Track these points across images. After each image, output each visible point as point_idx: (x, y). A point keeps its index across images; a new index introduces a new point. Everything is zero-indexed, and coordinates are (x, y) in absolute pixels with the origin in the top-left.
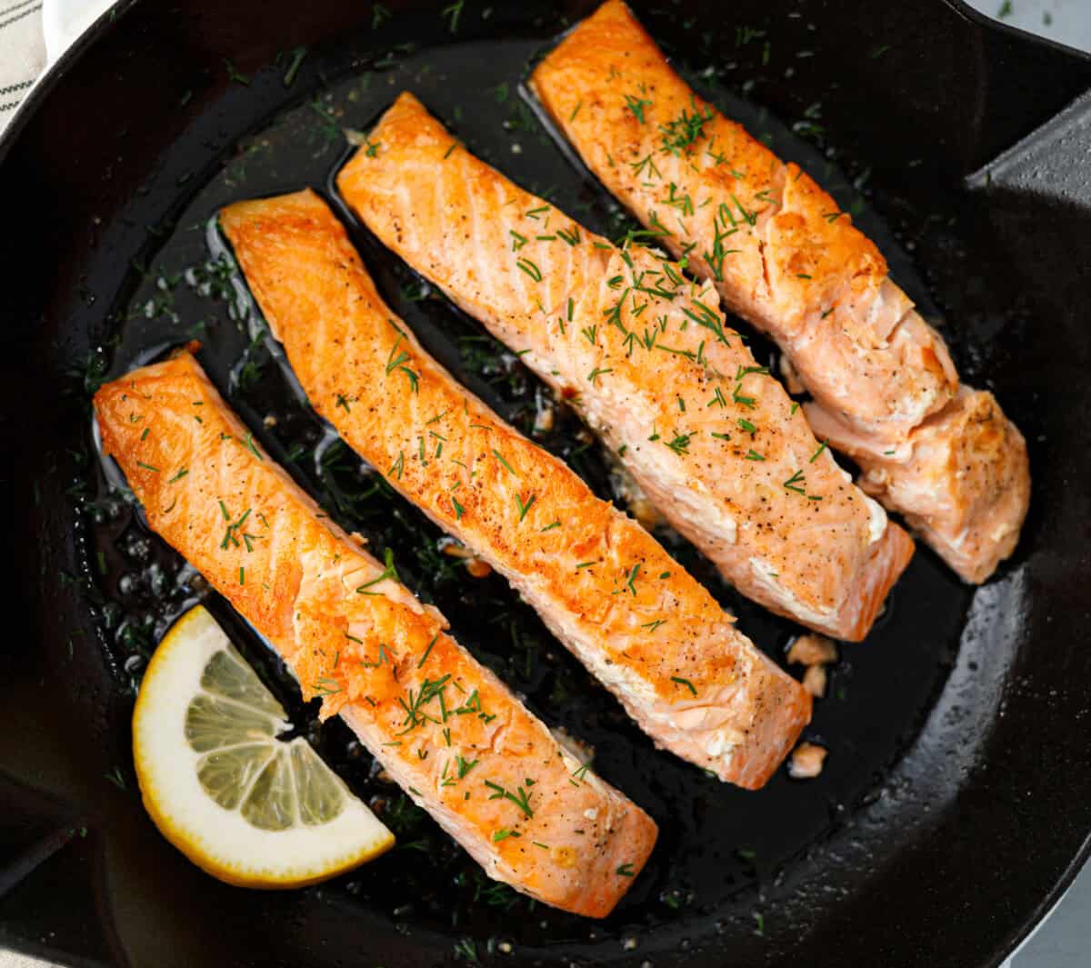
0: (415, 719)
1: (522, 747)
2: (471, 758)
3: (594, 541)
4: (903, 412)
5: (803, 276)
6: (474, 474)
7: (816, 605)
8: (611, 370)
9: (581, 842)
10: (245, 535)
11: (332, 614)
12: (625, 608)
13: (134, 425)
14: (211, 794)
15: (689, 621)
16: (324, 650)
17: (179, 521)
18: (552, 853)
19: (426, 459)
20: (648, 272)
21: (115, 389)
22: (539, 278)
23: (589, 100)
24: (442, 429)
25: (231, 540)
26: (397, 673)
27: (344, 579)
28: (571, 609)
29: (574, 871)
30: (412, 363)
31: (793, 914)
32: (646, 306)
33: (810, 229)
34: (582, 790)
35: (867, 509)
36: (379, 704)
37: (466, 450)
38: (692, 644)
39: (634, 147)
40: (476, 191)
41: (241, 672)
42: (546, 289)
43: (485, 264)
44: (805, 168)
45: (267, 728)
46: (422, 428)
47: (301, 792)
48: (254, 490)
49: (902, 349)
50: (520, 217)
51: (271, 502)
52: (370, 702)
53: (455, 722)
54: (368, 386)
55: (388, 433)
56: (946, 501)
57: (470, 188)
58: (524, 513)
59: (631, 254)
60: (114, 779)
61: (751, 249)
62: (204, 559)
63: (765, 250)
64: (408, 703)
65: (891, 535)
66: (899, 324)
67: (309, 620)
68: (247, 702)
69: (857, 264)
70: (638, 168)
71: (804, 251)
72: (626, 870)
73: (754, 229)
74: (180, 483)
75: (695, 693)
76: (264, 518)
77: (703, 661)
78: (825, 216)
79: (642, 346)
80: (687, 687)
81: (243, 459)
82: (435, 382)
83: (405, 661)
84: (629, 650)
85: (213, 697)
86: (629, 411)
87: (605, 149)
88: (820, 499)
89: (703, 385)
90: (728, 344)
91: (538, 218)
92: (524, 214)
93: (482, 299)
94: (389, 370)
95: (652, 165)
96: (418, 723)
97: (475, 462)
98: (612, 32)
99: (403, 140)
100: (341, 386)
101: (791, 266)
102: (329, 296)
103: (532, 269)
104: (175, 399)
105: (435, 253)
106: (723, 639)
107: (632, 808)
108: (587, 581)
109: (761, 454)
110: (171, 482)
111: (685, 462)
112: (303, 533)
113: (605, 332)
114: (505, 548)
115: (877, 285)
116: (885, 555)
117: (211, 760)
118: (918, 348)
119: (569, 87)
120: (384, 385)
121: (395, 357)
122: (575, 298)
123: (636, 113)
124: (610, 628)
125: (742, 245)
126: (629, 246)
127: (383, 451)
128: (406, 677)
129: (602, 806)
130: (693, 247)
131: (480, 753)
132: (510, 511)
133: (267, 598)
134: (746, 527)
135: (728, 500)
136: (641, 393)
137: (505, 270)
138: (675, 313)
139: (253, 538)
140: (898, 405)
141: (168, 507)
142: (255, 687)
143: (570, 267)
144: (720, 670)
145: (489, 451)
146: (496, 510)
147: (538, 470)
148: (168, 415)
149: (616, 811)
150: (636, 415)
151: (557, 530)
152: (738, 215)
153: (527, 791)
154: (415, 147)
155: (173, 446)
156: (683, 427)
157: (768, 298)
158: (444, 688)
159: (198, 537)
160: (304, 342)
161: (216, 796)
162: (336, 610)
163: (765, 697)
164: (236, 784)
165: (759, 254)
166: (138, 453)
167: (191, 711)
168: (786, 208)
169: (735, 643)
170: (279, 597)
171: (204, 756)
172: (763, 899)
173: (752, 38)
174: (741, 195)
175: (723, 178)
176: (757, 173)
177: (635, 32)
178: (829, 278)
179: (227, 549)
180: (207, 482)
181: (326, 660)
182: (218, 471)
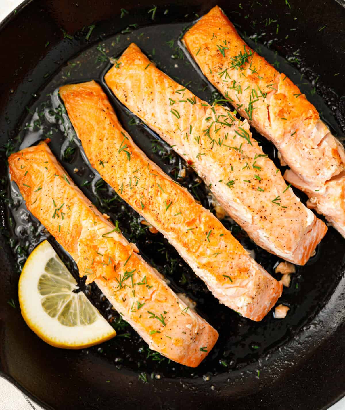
0: (121, 286)
1: (163, 299)
2: (143, 302)
3: (194, 220)
4: (323, 174)
5: (284, 119)
6: (149, 193)
7: (283, 250)
8: (205, 154)
9: (185, 337)
10: (62, 213)
11: (92, 244)
12: (206, 247)
13: (22, 170)
14: (46, 311)
15: (231, 253)
16: (88, 257)
17: (38, 207)
18: (173, 340)
19: (132, 186)
20: (221, 116)
21: (16, 156)
22: (179, 117)
23: (204, 47)
24: (139, 175)
25: (56, 215)
26: (115, 268)
27: (98, 231)
28: (184, 247)
29: (182, 348)
30: (128, 149)
31: (271, 371)
32: (220, 129)
33: (288, 100)
34: (186, 317)
35: (306, 213)
36: (109, 279)
37: (147, 183)
38: (232, 262)
39: (220, 66)
40: (157, 83)
41: (60, 266)
42: (181, 121)
43: (159, 111)
44: (288, 76)
45: (69, 288)
46: (130, 174)
47: (81, 312)
48: (66, 196)
49: (324, 149)
50: (173, 93)
51: (72, 201)
52: (104, 279)
53: (137, 287)
54: (111, 158)
55: (118, 176)
56: (338, 210)
57: (154, 81)
58: (167, 208)
59: (215, 109)
60: (11, 304)
61: (264, 107)
62: (46, 222)
63: (269, 108)
64: (119, 280)
65: (317, 224)
66: (323, 139)
67: (83, 246)
68: (62, 277)
69: (306, 114)
70: (221, 74)
71: (285, 108)
72: (204, 349)
73: (265, 99)
74: (39, 192)
75: (232, 281)
76: (69, 207)
77: (236, 269)
78: (294, 95)
79: (218, 145)
80: (229, 279)
81: (63, 184)
82: (137, 156)
83: (119, 264)
84: (206, 263)
85: (49, 275)
86: (212, 170)
87: (209, 67)
88: (286, 207)
89: (241, 161)
90: (252, 145)
91: (180, 93)
92: (175, 92)
93: (157, 125)
94: (119, 152)
95: (227, 73)
96: (123, 287)
97: (150, 188)
98: (215, 20)
99: (129, 62)
100: (102, 157)
101: (279, 115)
102: (98, 123)
103: (176, 114)
104: (38, 160)
105: (140, 106)
106: (244, 261)
108: (191, 236)
109: (263, 189)
110: (35, 192)
111: (232, 191)
112: (83, 213)
113: (203, 139)
114: (160, 222)
115: (314, 123)
116: (314, 231)
117: (48, 299)
118: (331, 149)
119: (197, 42)
120: (118, 157)
121: (122, 146)
122: (193, 125)
123: (222, 53)
124: (199, 255)
125: (260, 106)
126: (215, 105)
127: (116, 182)
128: (119, 270)
129: (194, 323)
130: (241, 106)
131: (146, 300)
132: (163, 207)
133: (68, 237)
134: (255, 218)
135: (249, 207)
136: (216, 163)
137: (166, 113)
138: (231, 132)
139: (64, 214)
140: (321, 171)
141: (34, 201)
142: (65, 272)
143: (191, 113)
144: (242, 273)
145: (156, 184)
146: (157, 207)
147: (174, 192)
148: (35, 166)
149: (200, 326)
150: (214, 172)
151: (180, 215)
152: (259, 94)
153: (164, 316)
154: (134, 65)
155: (36, 178)
156: (232, 177)
157: (269, 127)
158: (133, 274)
159: (44, 213)
160: (88, 140)
161: (48, 312)
162: (93, 242)
163: (261, 285)
164: (56, 308)
165: (266, 109)
166: (24, 180)
167: (41, 280)
168: (279, 91)
169: (249, 263)
170: (73, 237)
171: (44, 297)
172: (260, 365)
173: (272, 23)
174: (261, 86)
175: (254, 79)
176: (268, 77)
177: (224, 20)
178: (294, 119)
179: (54, 218)
180: (49, 192)
181: (89, 262)
182: (53, 188)
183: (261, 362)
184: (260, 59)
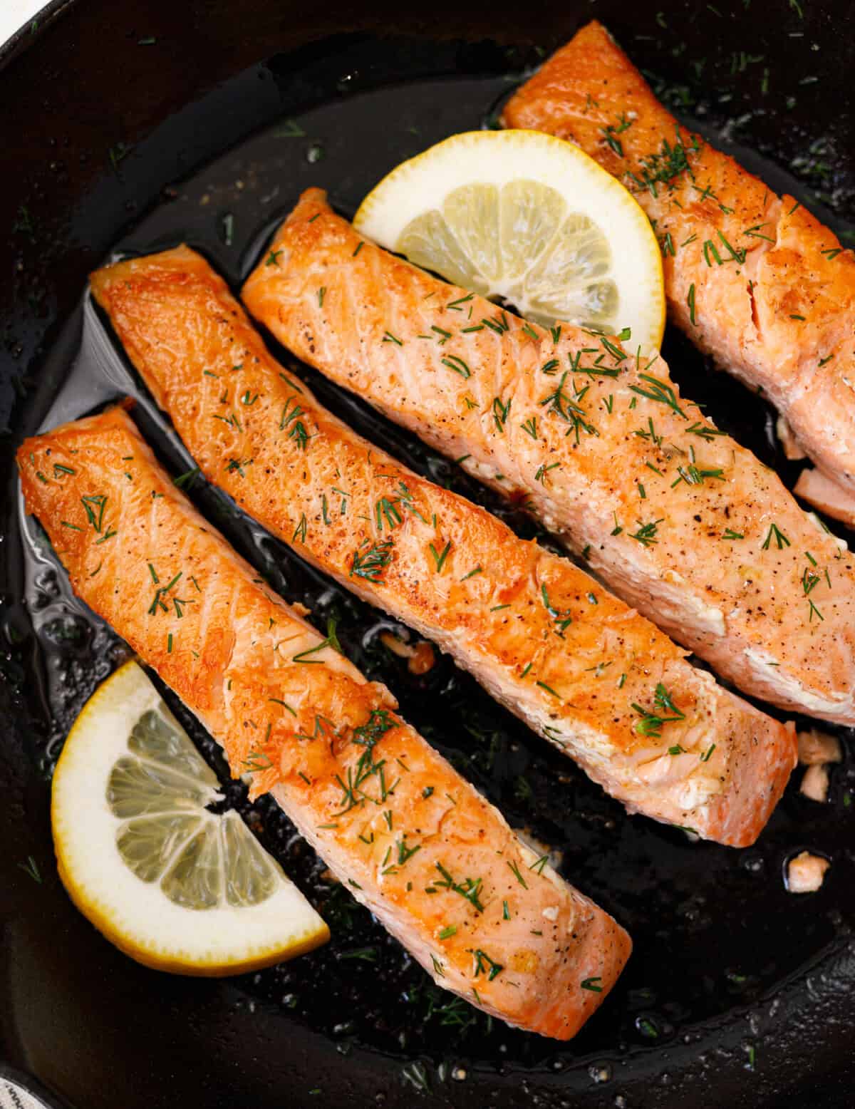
0: (353, 799)
2: (413, 843)
3: (520, 585)
5: (796, 317)
7: (827, 692)
8: (559, 464)
9: (539, 944)
10: (175, 600)
11: (265, 682)
13: (58, 481)
14: (130, 864)
15: (637, 660)
16: (255, 720)
17: (105, 585)
20: (585, 351)
21: (38, 442)
22: (468, 375)
25: (159, 606)
26: (335, 748)
27: (280, 647)
29: (532, 979)
30: (306, 416)
31: (790, 1048)
32: (587, 388)
33: (807, 267)
34: (541, 886)
36: (315, 781)
38: (645, 685)
41: (173, 734)
42: (476, 385)
45: (197, 796)
46: (323, 484)
47: (228, 869)
48: (185, 552)
50: (442, 310)
51: (203, 565)
52: (307, 781)
53: (398, 803)
54: (262, 447)
55: (287, 494)
58: (441, 562)
61: (741, 290)
62: (130, 626)
63: (755, 290)
64: (347, 784)
67: (240, 689)
71: (799, 289)
72: (593, 984)
73: (743, 268)
74: (108, 544)
76: (195, 581)
78: (823, 252)
81: (176, 519)
82: (334, 434)
83: (342, 735)
84: (575, 700)
85: (140, 760)
86: (586, 507)
89: (664, 465)
90: (685, 416)
91: (460, 309)
92: (445, 307)
93: (409, 404)
94: (283, 427)
96: (357, 803)
98: (591, 59)
101: (783, 307)
103: (460, 366)
104: (104, 454)
105: (353, 360)
107: (599, 913)
108: (517, 629)
109: (740, 531)
110: (97, 544)
111: (655, 553)
112: (238, 597)
113: (546, 425)
114: (424, 603)
117: (134, 828)
120: (279, 444)
121: (288, 412)
123: (614, 146)
125: (728, 285)
128: (343, 754)
129: (564, 904)
131: (424, 838)
133: (195, 667)
134: (733, 615)
135: (709, 588)
136: (595, 485)
137: (430, 369)
138: (621, 391)
139: (183, 602)
141: (94, 570)
143: (501, 357)
146: (410, 563)
147: (452, 515)
148: (96, 470)
149: (580, 913)
150: (594, 510)
151: (479, 577)
152: (726, 253)
154: (320, 248)
156: (649, 515)
157: (758, 343)
159: (124, 602)
161: (135, 867)
162: (270, 678)
163: (737, 738)
164: (158, 856)
165: (748, 294)
166: (63, 512)
168: (780, 243)
170: (208, 665)
171: (124, 823)
172: (755, 1031)
173: (749, 65)
174: (728, 232)
175: (708, 213)
176: (747, 207)
177: (616, 57)
178: (827, 318)
179: (154, 614)
180: (136, 543)
181: (257, 732)
182: (148, 532)
183: (756, 1023)
184: (724, 160)
